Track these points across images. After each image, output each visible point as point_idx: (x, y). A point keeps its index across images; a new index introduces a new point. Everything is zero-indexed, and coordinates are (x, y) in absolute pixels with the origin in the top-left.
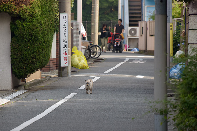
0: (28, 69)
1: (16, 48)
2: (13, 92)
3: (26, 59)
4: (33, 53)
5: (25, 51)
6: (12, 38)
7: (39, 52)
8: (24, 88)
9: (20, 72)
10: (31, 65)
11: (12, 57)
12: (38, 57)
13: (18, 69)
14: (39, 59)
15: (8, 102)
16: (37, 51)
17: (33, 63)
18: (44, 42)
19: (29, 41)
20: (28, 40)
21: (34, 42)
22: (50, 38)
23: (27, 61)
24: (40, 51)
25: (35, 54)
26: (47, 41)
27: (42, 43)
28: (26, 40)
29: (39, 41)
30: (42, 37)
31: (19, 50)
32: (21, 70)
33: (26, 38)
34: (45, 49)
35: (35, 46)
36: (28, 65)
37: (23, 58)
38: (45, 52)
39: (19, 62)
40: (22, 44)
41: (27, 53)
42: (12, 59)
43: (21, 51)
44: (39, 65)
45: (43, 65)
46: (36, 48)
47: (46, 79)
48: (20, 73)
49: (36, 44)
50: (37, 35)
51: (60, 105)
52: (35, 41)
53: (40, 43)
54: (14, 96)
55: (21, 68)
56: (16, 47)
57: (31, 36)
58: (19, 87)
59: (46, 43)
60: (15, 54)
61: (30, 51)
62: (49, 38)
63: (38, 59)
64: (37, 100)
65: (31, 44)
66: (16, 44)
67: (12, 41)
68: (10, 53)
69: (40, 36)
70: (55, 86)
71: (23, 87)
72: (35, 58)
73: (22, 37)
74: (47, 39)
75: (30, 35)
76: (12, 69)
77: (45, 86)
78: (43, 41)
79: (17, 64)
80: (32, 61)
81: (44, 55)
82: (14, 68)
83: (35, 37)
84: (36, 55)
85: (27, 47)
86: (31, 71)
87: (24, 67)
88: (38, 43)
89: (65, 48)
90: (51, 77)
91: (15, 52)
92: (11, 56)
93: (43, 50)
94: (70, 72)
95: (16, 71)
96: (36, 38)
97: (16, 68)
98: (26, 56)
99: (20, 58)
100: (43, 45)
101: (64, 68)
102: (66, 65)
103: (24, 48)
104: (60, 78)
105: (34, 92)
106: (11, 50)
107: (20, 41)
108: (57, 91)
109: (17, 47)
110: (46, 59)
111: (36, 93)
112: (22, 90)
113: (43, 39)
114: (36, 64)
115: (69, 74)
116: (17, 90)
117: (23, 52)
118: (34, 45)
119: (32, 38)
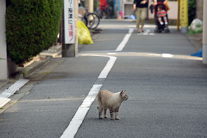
0: (30, 50)
1: (13, 22)
2: (10, 83)
3: (28, 37)
4: (36, 29)
5: (26, 25)
6: (8, 8)
7: (45, 26)
8: (23, 77)
9: (19, 54)
10: (34, 45)
11: (8, 34)
12: (43, 33)
13: (16, 51)
14: (45, 36)
15: (9, 103)
16: (43, 26)
17: (36, 42)
18: (52, 12)
19: (31, 12)
20: (30, 9)
21: (38, 12)
22: (59, 7)
23: (28, 39)
24: (47, 26)
25: (40, 29)
26: (55, 12)
27: (50, 14)
28: (26, 10)
29: (44, 12)
30: (49, 6)
31: (18, 24)
32: (20, 52)
33: (27, 8)
34: (53, 22)
35: (40, 19)
36: (29, 44)
37: (22, 35)
38: (53, 26)
39: (17, 41)
40: (22, 16)
41: (28, 28)
42: (8, 37)
43: (20, 25)
44: (45, 45)
45: (50, 45)
46: (40, 21)
47: (47, 61)
48: (18, 56)
49: (41, 16)
50: (42, 3)
51: (89, 108)
52: (40, 11)
53: (46, 15)
54: (13, 90)
55: (20, 49)
56: (13, 20)
57: (35, 4)
58: (17, 76)
59: (54, 15)
60: (12, 30)
61: (33, 26)
62: (57, 7)
63: (43, 37)
64: (49, 98)
65: (34, 16)
66: (13, 15)
67: (8, 11)
68: (5, 28)
69: (47, 4)
70: (64, 73)
71: (22, 75)
72: (39, 36)
73: (21, 6)
74: (55, 8)
75: (33, 4)
76: (8, 51)
77: (51, 73)
78: (50, 12)
79: (15, 43)
80: (36, 39)
81: (52, 31)
82: (10, 49)
83: (39, 6)
84: (40, 31)
85: (28, 20)
86: (34, 53)
87: (24, 48)
88: (44, 15)
89: (71, 19)
90: (52, 57)
91: (11, 27)
92: (6, 32)
93: (50, 24)
94: (76, 50)
95: (13, 53)
96: (41, 8)
97: (13, 49)
98: (27, 33)
99: (19, 36)
100: (50, 17)
101: (69, 45)
102: (72, 42)
103: (24, 21)
104: (64, 58)
105: (39, 82)
106: (6, 24)
107: (19, 12)
108: (71, 80)
109: (15, 20)
110: (54, 36)
111: (43, 85)
112: (22, 80)
113: (50, 8)
114: (41, 44)
115: (76, 53)
116: (15, 80)
117: (23, 27)
118: (38, 17)
119: (35, 8)
